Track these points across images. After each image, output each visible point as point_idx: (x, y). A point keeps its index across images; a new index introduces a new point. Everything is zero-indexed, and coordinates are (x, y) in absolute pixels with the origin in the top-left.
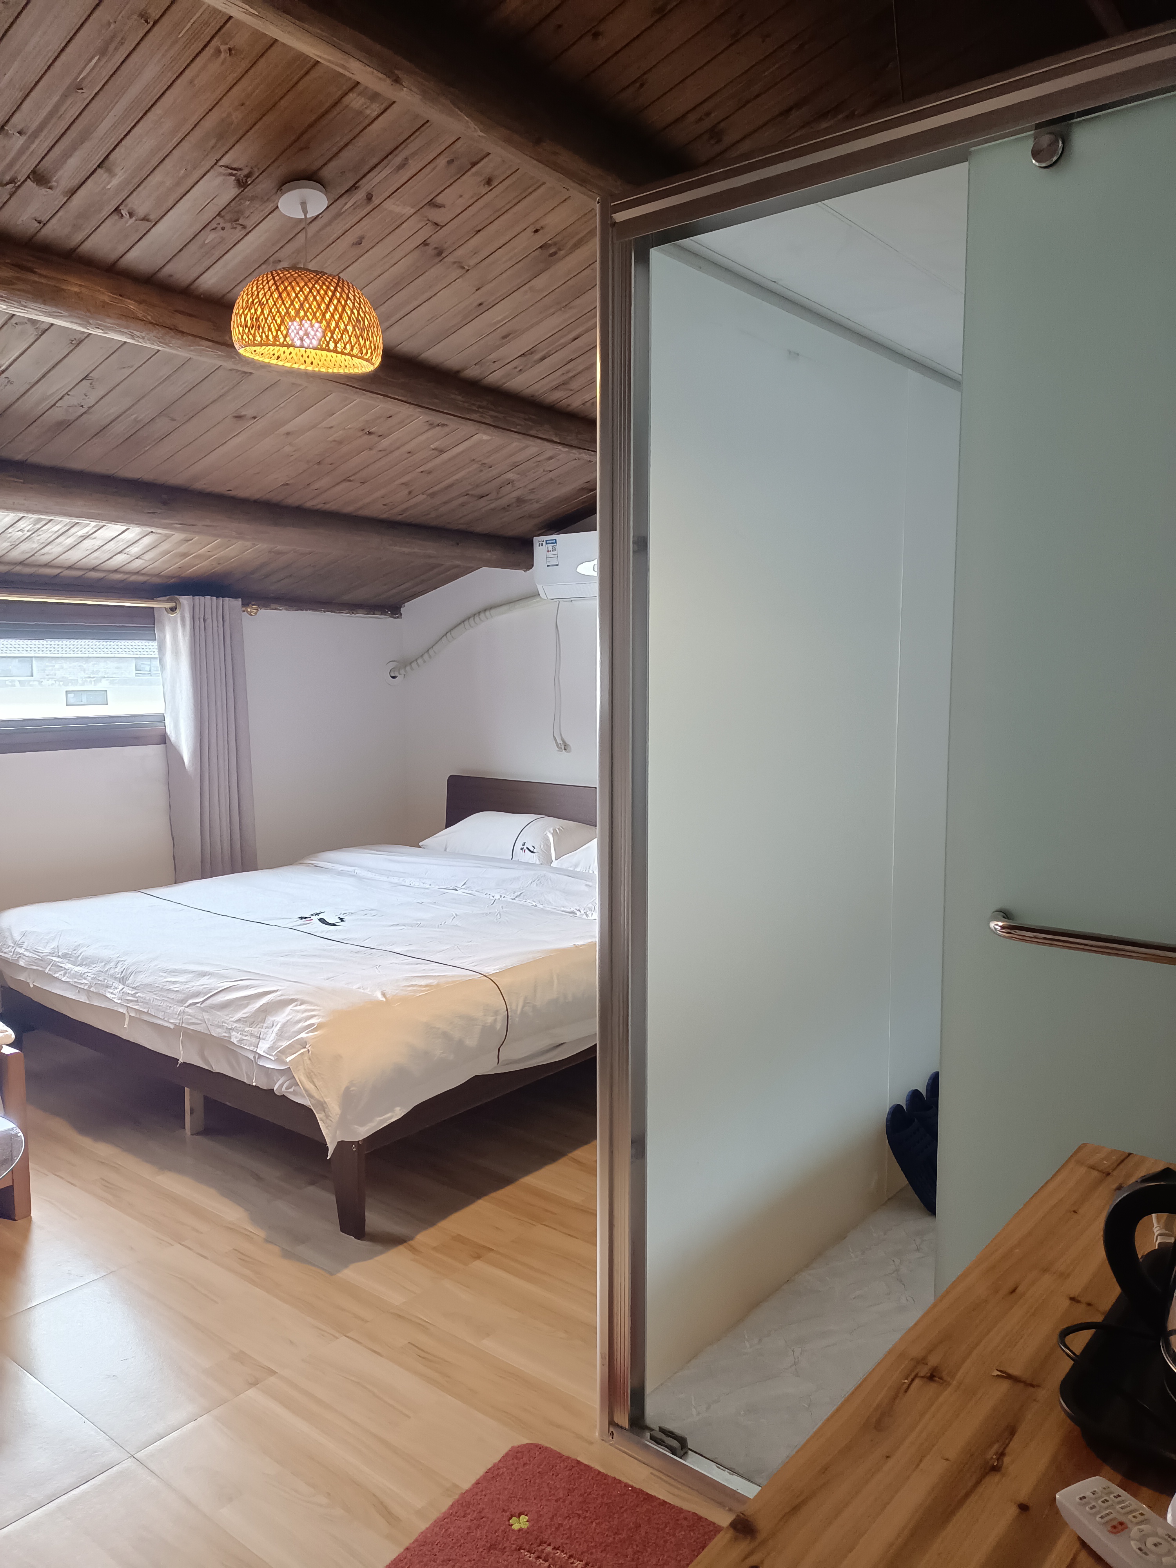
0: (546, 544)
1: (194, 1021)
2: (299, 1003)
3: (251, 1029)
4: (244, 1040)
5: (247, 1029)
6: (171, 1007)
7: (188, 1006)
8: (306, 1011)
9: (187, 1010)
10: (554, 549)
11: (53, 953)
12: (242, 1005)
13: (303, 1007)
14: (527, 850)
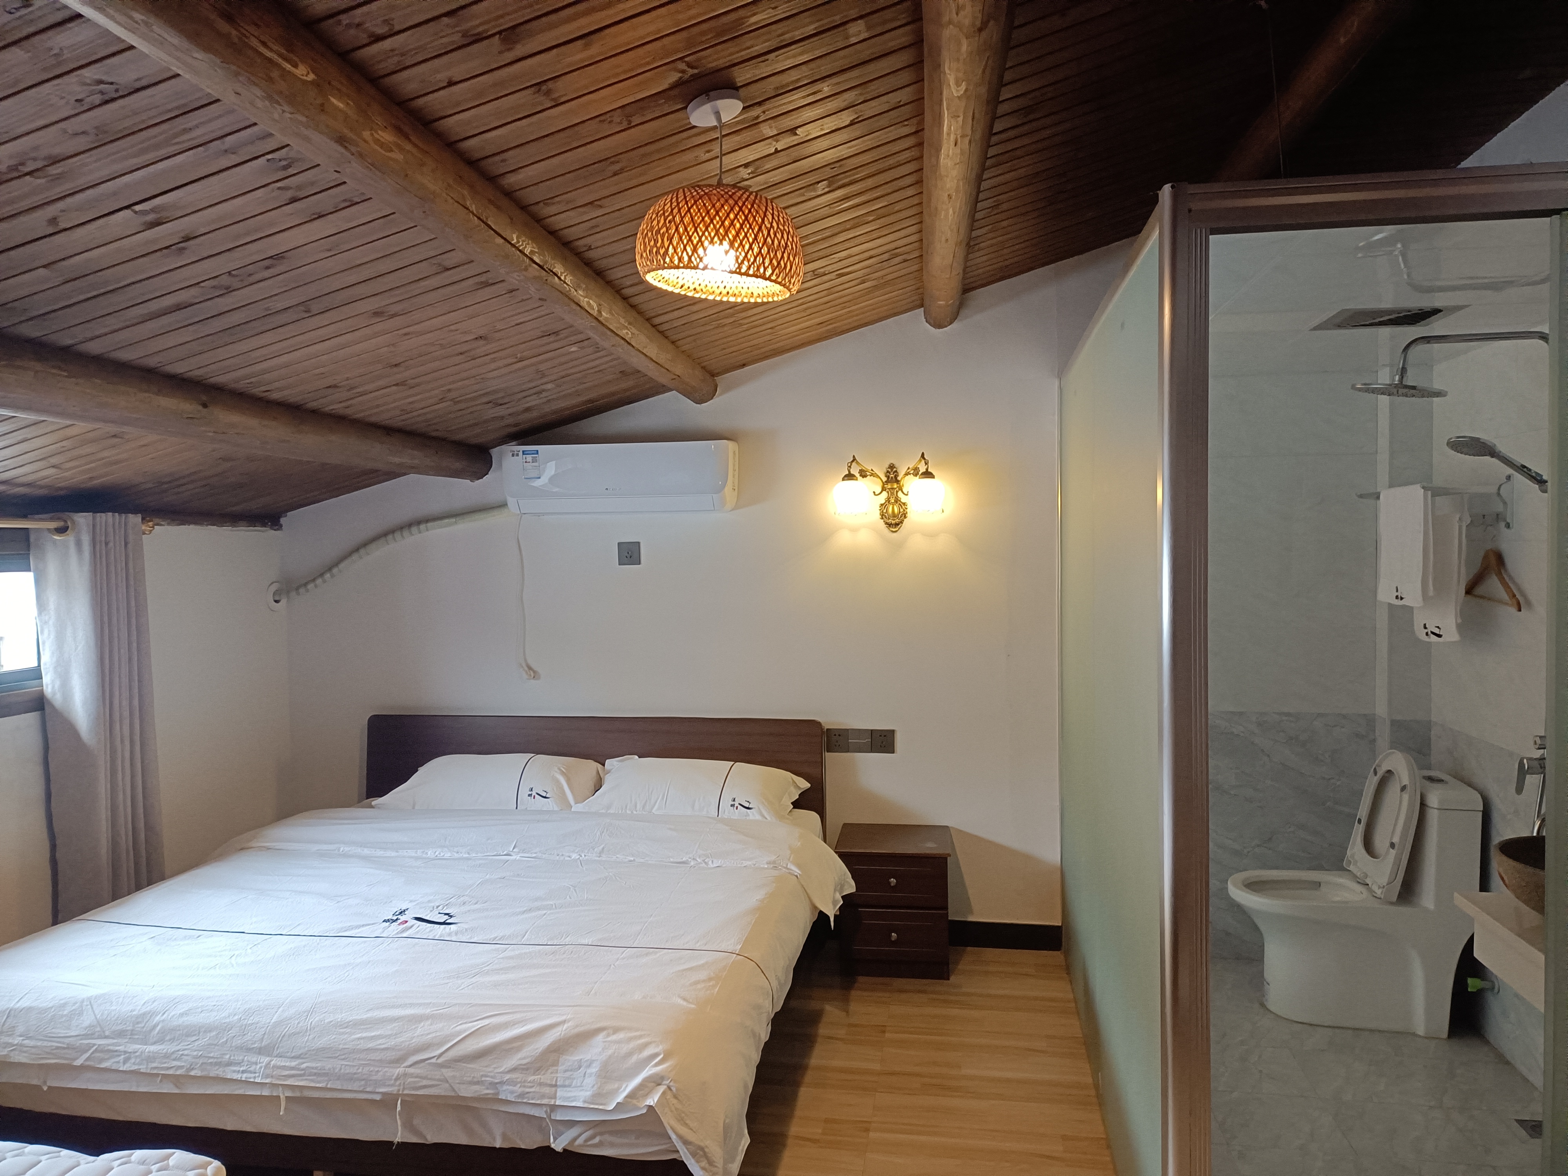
0: (523, 454)
1: (425, 1082)
2: (611, 1031)
3: (539, 1076)
4: (528, 1093)
5: (531, 1078)
6: (378, 1071)
7: (410, 1066)
8: (630, 1039)
9: (411, 1070)
10: (534, 460)
11: (92, 1034)
12: (512, 1048)
13: (621, 1035)
14: (537, 796)
